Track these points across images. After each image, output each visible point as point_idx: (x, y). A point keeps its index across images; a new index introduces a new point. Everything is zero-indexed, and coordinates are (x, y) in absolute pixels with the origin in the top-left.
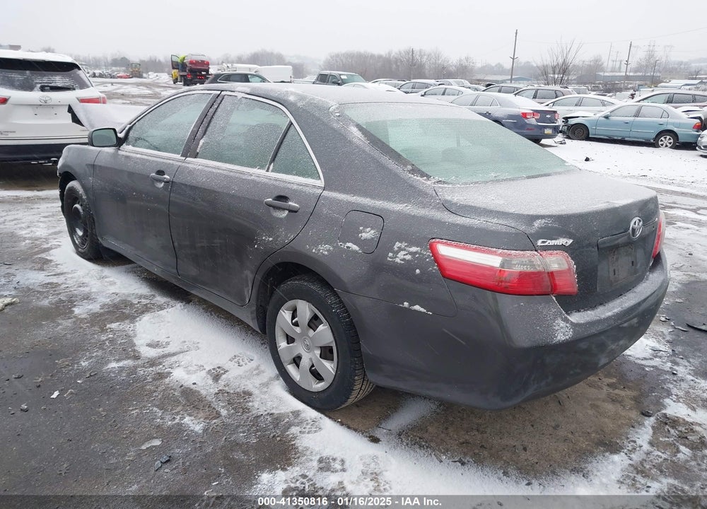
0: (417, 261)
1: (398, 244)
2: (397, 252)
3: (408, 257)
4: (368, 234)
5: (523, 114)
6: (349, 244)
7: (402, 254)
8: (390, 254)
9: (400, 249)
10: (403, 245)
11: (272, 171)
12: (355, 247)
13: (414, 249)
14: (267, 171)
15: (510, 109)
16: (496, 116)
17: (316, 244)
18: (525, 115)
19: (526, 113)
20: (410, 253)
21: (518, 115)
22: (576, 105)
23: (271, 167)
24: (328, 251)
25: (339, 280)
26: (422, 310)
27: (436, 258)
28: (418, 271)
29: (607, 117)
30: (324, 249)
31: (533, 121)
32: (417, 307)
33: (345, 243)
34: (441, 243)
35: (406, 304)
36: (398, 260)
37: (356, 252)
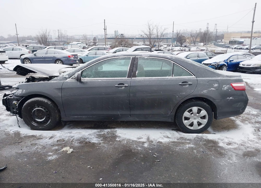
0: (229, 88)
1: (224, 86)
2: (224, 88)
3: (227, 88)
4: (216, 85)
5: (68, 56)
6: (212, 89)
7: (225, 88)
8: (223, 88)
9: (225, 87)
10: (225, 86)
11: (174, 76)
12: (214, 89)
13: (228, 86)
14: (172, 76)
15: (62, 55)
16: (58, 57)
17: (202, 91)
18: (69, 56)
19: (70, 56)
20: (227, 87)
21: (67, 57)
22: (73, 52)
23: (173, 75)
24: (207, 91)
25: (211, 97)
26: (232, 98)
27: (233, 87)
28: (230, 90)
29: (87, 56)
30: (205, 91)
31: (72, 58)
32: (231, 98)
33: (210, 89)
34: (233, 84)
35: (228, 98)
36: (225, 89)
37: (214, 90)
